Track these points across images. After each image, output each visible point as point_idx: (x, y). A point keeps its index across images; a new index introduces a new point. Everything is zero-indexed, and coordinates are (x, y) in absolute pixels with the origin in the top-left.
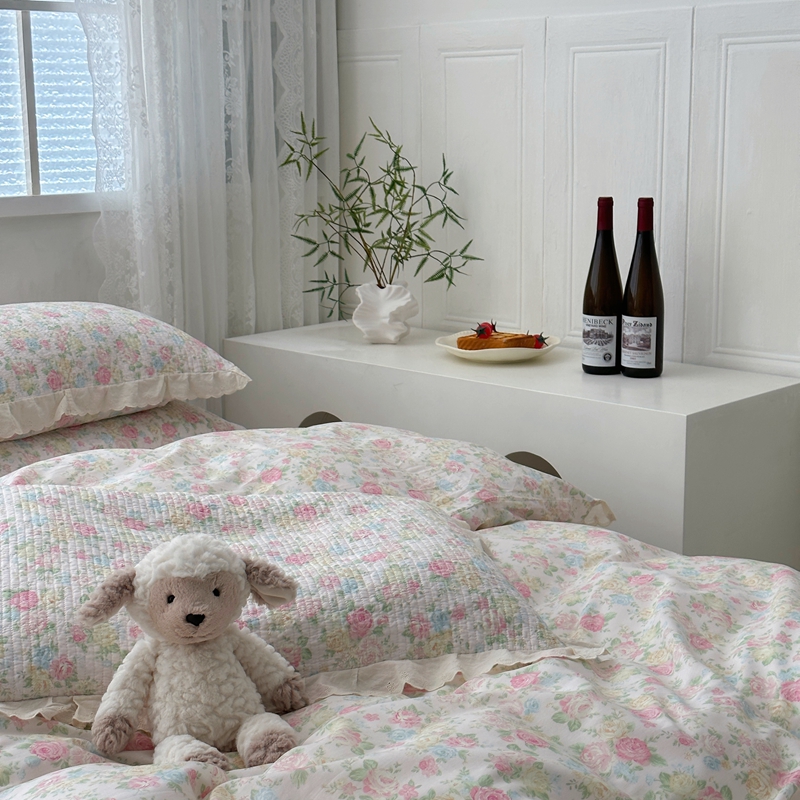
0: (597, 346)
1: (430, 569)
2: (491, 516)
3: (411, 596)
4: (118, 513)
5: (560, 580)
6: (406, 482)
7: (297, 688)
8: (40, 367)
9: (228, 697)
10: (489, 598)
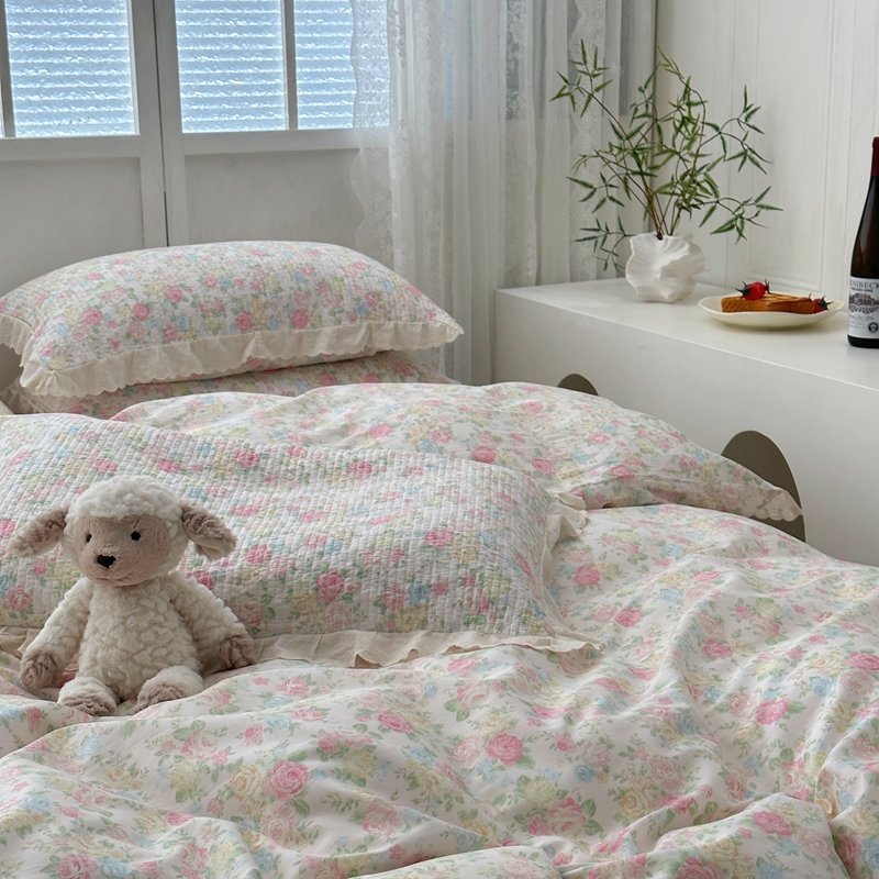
0: (861, 314)
1: (426, 538)
2: (624, 495)
3: (392, 564)
4: (157, 454)
5: (646, 569)
6: (537, 451)
7: (239, 646)
8: (229, 307)
9: (147, 645)
10: (478, 575)
